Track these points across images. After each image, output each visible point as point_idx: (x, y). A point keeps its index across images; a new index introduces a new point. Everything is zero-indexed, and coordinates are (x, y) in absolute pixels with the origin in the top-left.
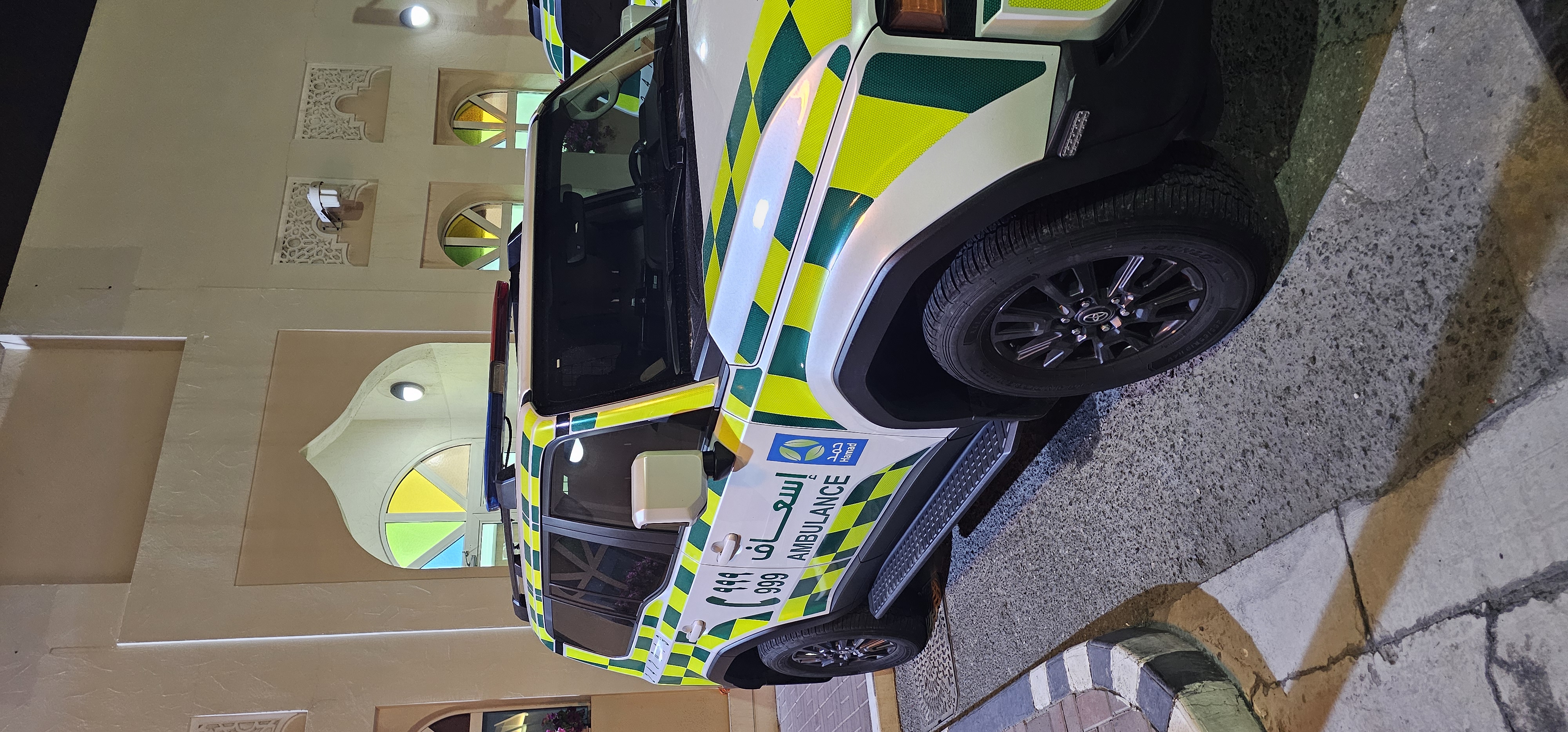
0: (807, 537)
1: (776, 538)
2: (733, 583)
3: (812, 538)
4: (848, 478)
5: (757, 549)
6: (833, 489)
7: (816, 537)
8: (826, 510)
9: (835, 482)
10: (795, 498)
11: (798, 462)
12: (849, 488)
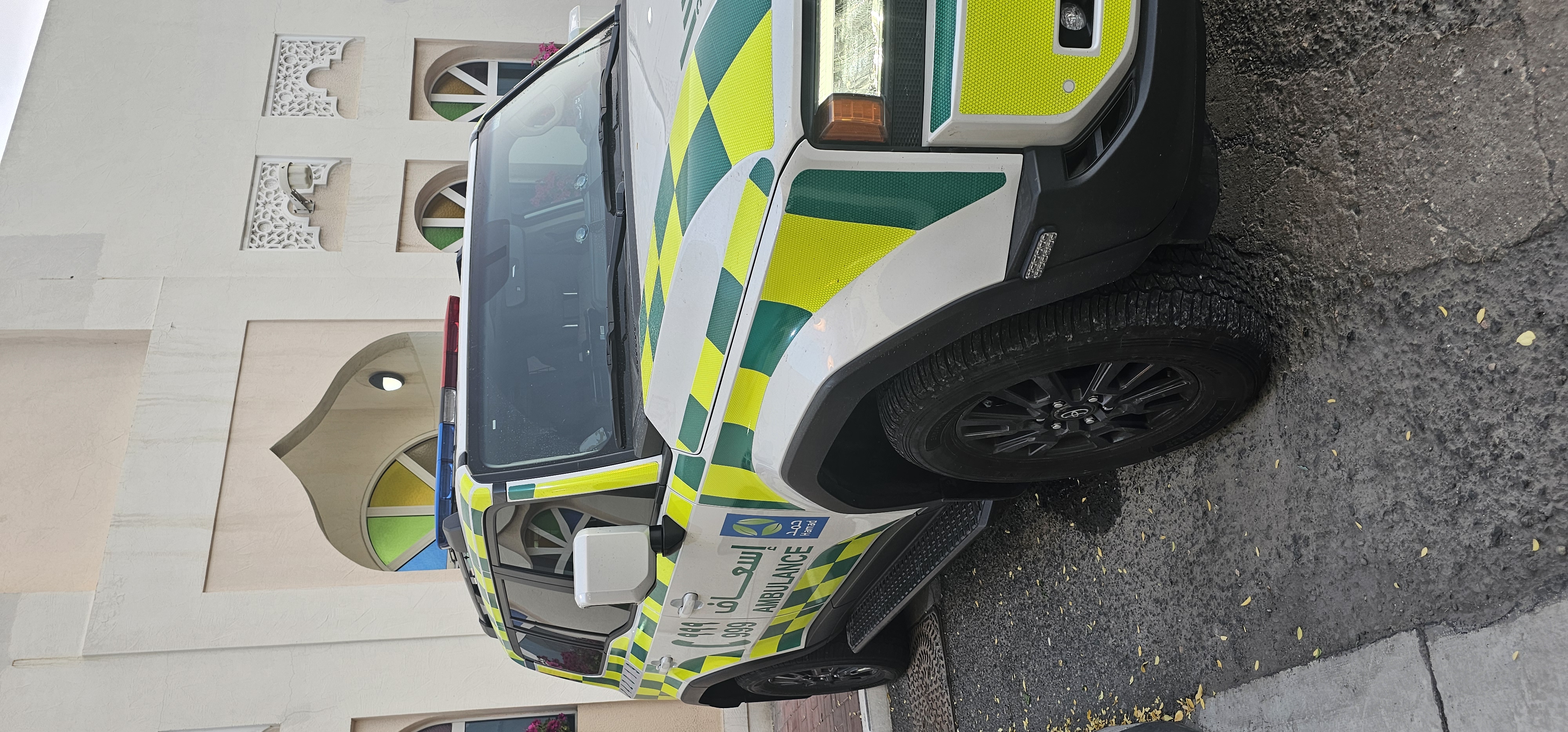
0: (772, 596)
1: (740, 596)
2: (699, 630)
3: (779, 595)
4: (810, 548)
5: (719, 605)
6: (796, 557)
7: (782, 595)
8: (789, 574)
9: (798, 550)
10: (754, 565)
11: (754, 536)
12: (812, 557)
